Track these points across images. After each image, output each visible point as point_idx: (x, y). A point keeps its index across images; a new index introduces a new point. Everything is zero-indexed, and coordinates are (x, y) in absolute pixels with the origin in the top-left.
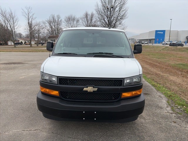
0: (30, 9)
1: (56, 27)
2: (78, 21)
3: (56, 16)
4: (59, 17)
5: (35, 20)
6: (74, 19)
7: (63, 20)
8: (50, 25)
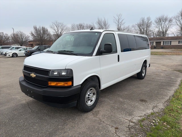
0: (120, 16)
1: (145, 29)
2: (170, 21)
3: (146, 18)
4: (149, 19)
5: (124, 25)
6: (166, 19)
7: (153, 22)
8: (140, 28)
